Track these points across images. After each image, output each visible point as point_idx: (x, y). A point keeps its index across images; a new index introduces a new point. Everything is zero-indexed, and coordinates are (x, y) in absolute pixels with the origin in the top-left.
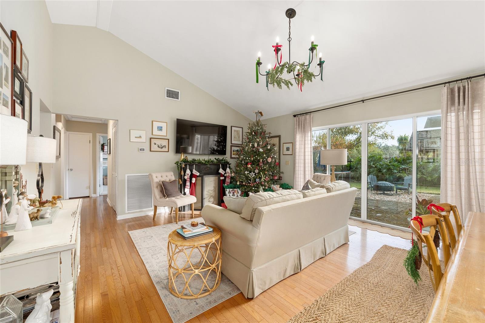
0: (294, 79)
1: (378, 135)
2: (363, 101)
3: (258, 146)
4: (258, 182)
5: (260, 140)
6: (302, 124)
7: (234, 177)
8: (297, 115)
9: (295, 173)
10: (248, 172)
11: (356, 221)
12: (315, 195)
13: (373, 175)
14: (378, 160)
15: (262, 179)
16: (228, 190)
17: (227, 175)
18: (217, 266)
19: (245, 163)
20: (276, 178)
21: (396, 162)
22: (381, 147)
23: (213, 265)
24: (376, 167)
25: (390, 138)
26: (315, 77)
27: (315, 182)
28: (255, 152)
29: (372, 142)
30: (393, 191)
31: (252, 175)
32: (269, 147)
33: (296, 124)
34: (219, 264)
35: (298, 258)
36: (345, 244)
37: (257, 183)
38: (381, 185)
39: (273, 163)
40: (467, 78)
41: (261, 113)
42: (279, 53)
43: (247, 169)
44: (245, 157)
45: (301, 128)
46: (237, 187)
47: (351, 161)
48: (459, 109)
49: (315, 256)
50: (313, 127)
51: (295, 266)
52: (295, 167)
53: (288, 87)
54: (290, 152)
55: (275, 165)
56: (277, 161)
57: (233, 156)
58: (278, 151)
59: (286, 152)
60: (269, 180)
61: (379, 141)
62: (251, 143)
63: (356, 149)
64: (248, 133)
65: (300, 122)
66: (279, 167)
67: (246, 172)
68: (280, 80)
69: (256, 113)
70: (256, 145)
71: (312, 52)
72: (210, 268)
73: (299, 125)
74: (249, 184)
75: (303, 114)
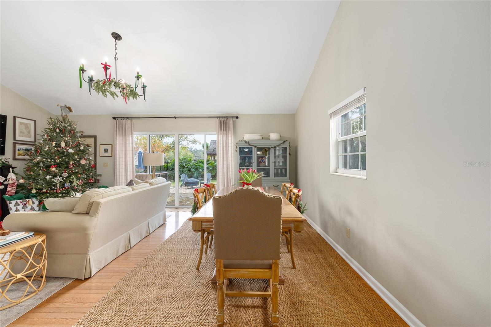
0: (120, 92)
1: (190, 140)
2: (175, 117)
3: (66, 145)
4: (67, 188)
5: (69, 140)
6: (123, 127)
7: (25, 185)
8: (117, 118)
9: (116, 175)
10: (51, 177)
11: (171, 209)
12: (141, 188)
13: (185, 174)
14: (189, 161)
15: (75, 183)
16: (14, 202)
17: (11, 182)
18: (44, 266)
19: (44, 166)
20: (93, 181)
21: (201, 163)
22: (192, 150)
23: (40, 265)
24: (187, 167)
25: (198, 143)
26: (140, 96)
27: (139, 180)
28: (63, 153)
29: (185, 146)
30: (198, 185)
31: (58, 179)
32: (82, 148)
33: (115, 127)
34: (45, 264)
35: (128, 239)
36: (164, 225)
37: (65, 188)
38: (190, 181)
39: (87, 166)
40: (226, 117)
41: (69, 108)
42: (108, 71)
43: (49, 173)
44: (44, 158)
45: (122, 131)
46: (32, 196)
47: (168, 163)
48: (223, 133)
49: (141, 235)
50: (134, 132)
51: (126, 245)
52: (116, 169)
53: (114, 97)
54: (109, 154)
55: (89, 168)
56: (93, 163)
57: (17, 157)
58: (93, 152)
59: (103, 153)
60: (83, 183)
61: (191, 145)
62: (54, 141)
63: (173, 152)
64: (48, 129)
65: (121, 125)
66: (95, 169)
67: (48, 177)
68: (105, 90)
69: (61, 107)
70: (63, 145)
71: (138, 80)
72: (36, 269)
73: (119, 128)
74: (52, 191)
75: (123, 118)
